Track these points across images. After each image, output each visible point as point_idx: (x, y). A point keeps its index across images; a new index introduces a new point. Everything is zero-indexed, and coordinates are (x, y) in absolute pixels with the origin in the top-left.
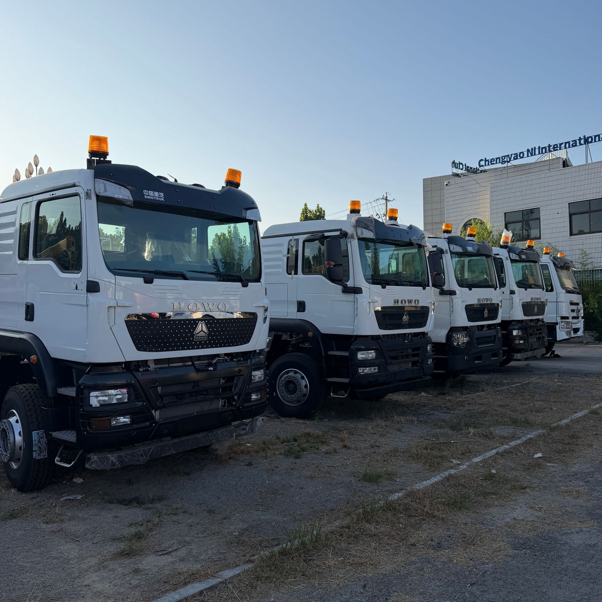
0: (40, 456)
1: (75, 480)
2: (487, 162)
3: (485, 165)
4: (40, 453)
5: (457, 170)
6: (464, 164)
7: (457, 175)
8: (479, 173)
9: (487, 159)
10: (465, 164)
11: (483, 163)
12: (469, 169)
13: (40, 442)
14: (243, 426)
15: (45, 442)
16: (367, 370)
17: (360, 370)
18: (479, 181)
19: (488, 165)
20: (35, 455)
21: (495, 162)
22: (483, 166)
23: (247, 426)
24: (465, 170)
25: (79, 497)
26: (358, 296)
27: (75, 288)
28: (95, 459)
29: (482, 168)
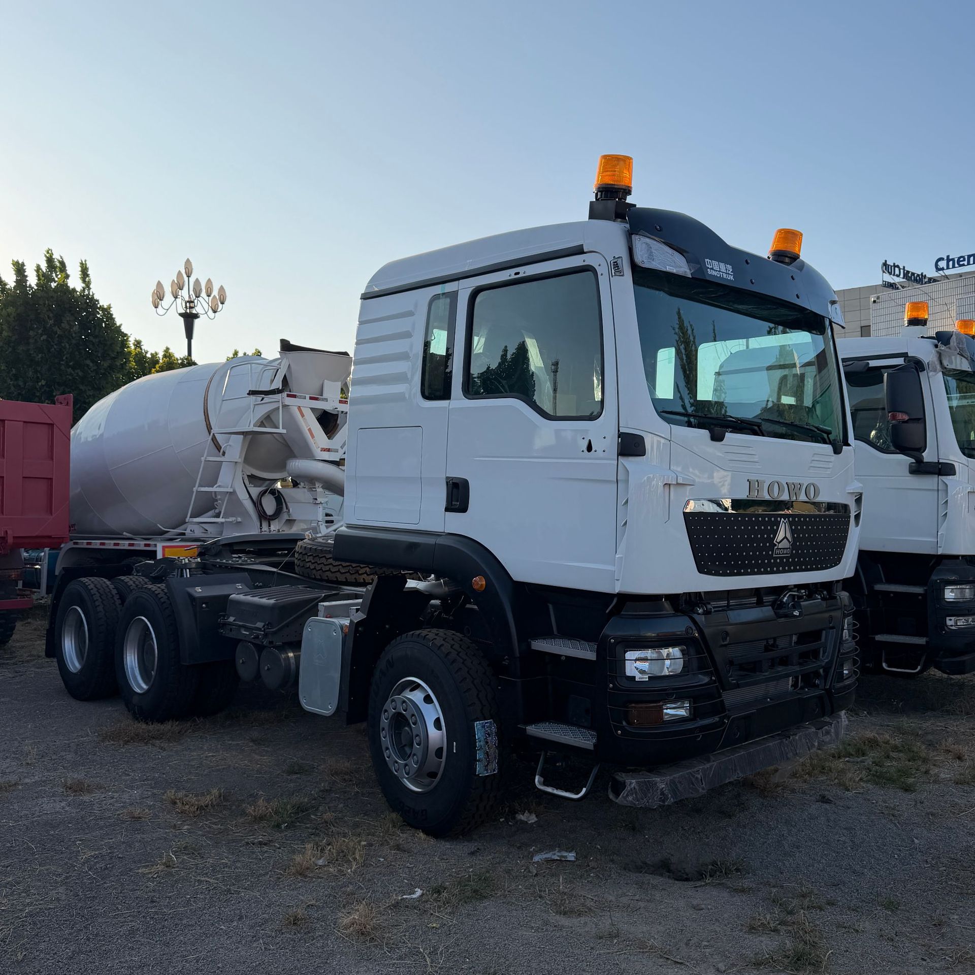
0: (487, 770)
1: (522, 817)
2: (951, 263)
3: (948, 268)
4: (487, 766)
5: (892, 276)
6: (901, 267)
7: (892, 286)
8: (926, 283)
9: (950, 258)
10: (904, 267)
11: (942, 264)
12: (910, 275)
13: (487, 743)
14: (826, 727)
15: (495, 744)
16: (962, 622)
17: (950, 621)
18: (934, 295)
19: (954, 267)
20: (479, 769)
21: (966, 263)
22: (943, 269)
23: (831, 725)
24: (903, 278)
25: (571, 856)
26: (948, 479)
27: (585, 447)
28: (632, 786)
29: (941, 272)
